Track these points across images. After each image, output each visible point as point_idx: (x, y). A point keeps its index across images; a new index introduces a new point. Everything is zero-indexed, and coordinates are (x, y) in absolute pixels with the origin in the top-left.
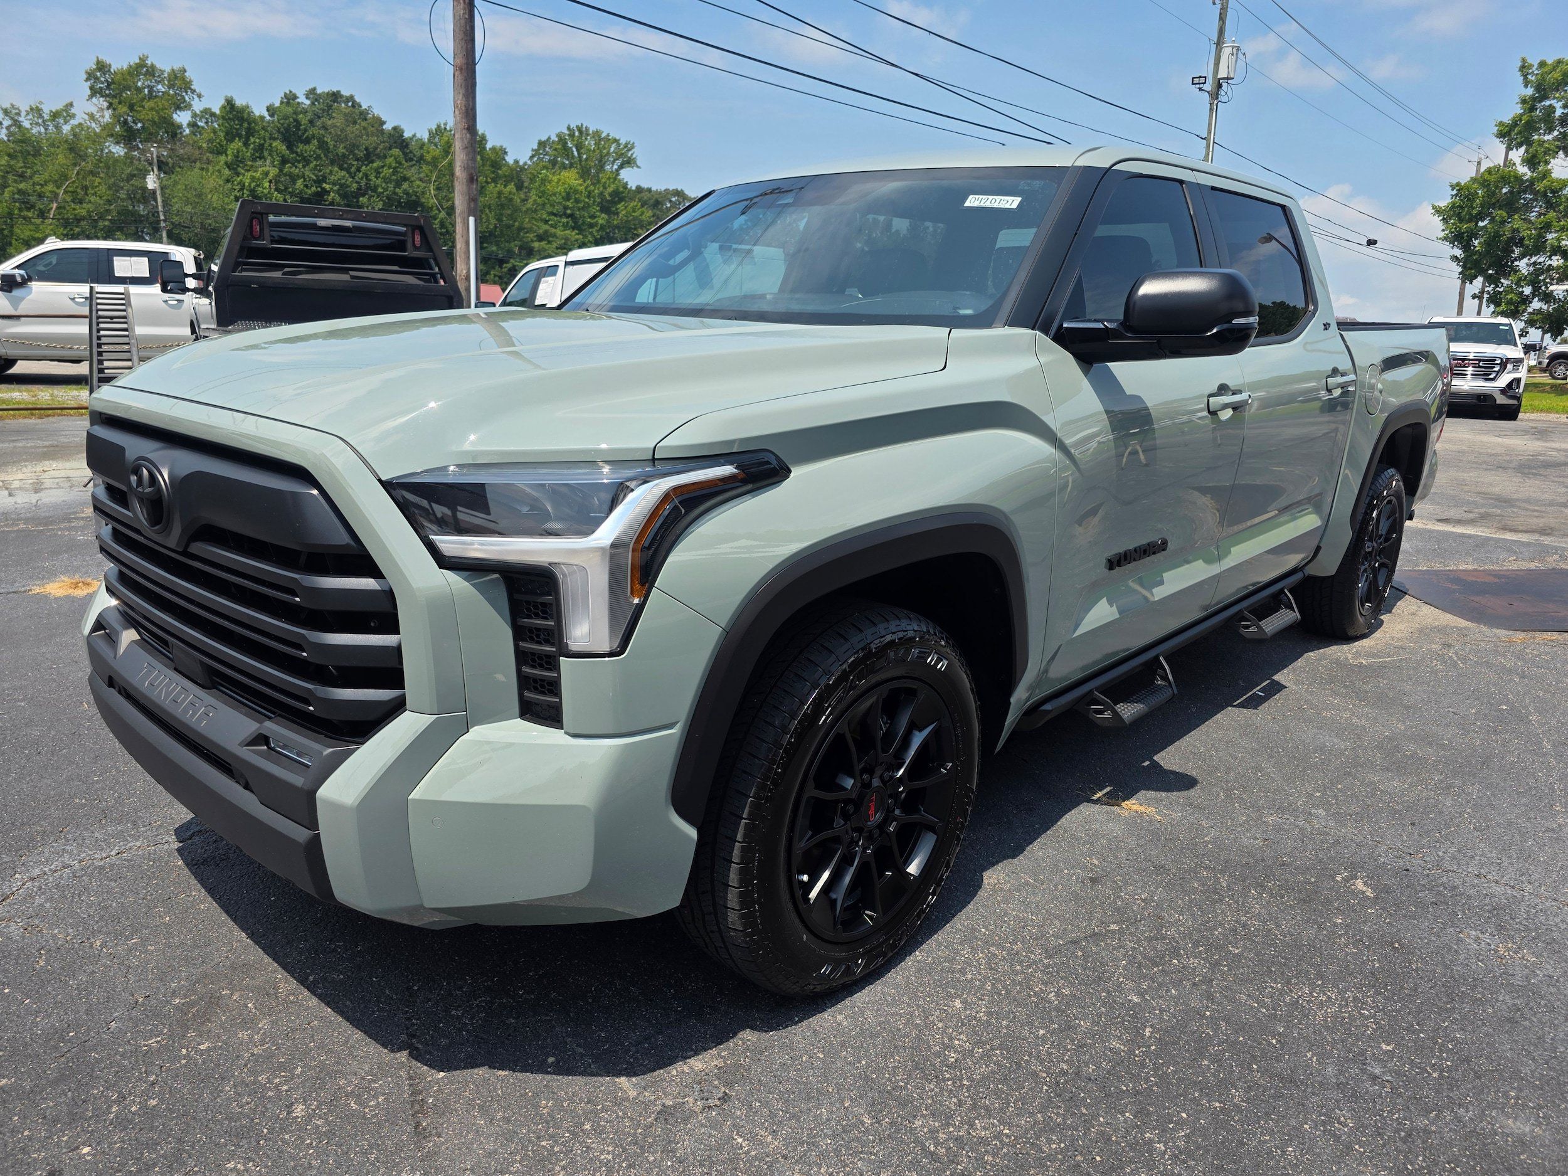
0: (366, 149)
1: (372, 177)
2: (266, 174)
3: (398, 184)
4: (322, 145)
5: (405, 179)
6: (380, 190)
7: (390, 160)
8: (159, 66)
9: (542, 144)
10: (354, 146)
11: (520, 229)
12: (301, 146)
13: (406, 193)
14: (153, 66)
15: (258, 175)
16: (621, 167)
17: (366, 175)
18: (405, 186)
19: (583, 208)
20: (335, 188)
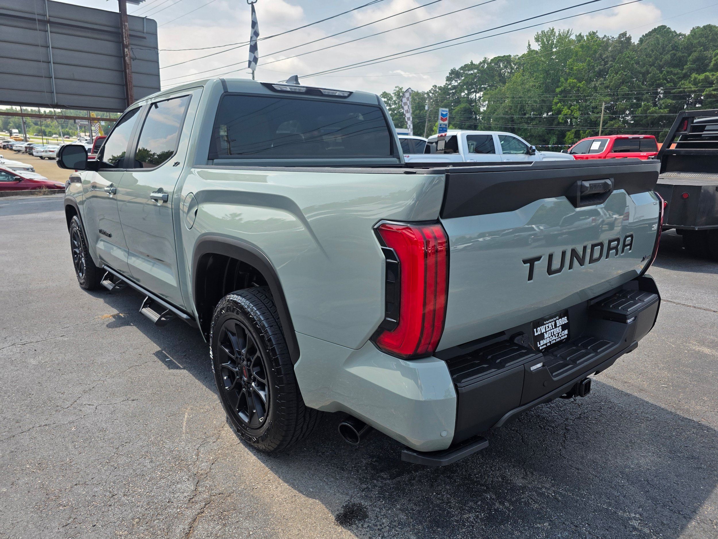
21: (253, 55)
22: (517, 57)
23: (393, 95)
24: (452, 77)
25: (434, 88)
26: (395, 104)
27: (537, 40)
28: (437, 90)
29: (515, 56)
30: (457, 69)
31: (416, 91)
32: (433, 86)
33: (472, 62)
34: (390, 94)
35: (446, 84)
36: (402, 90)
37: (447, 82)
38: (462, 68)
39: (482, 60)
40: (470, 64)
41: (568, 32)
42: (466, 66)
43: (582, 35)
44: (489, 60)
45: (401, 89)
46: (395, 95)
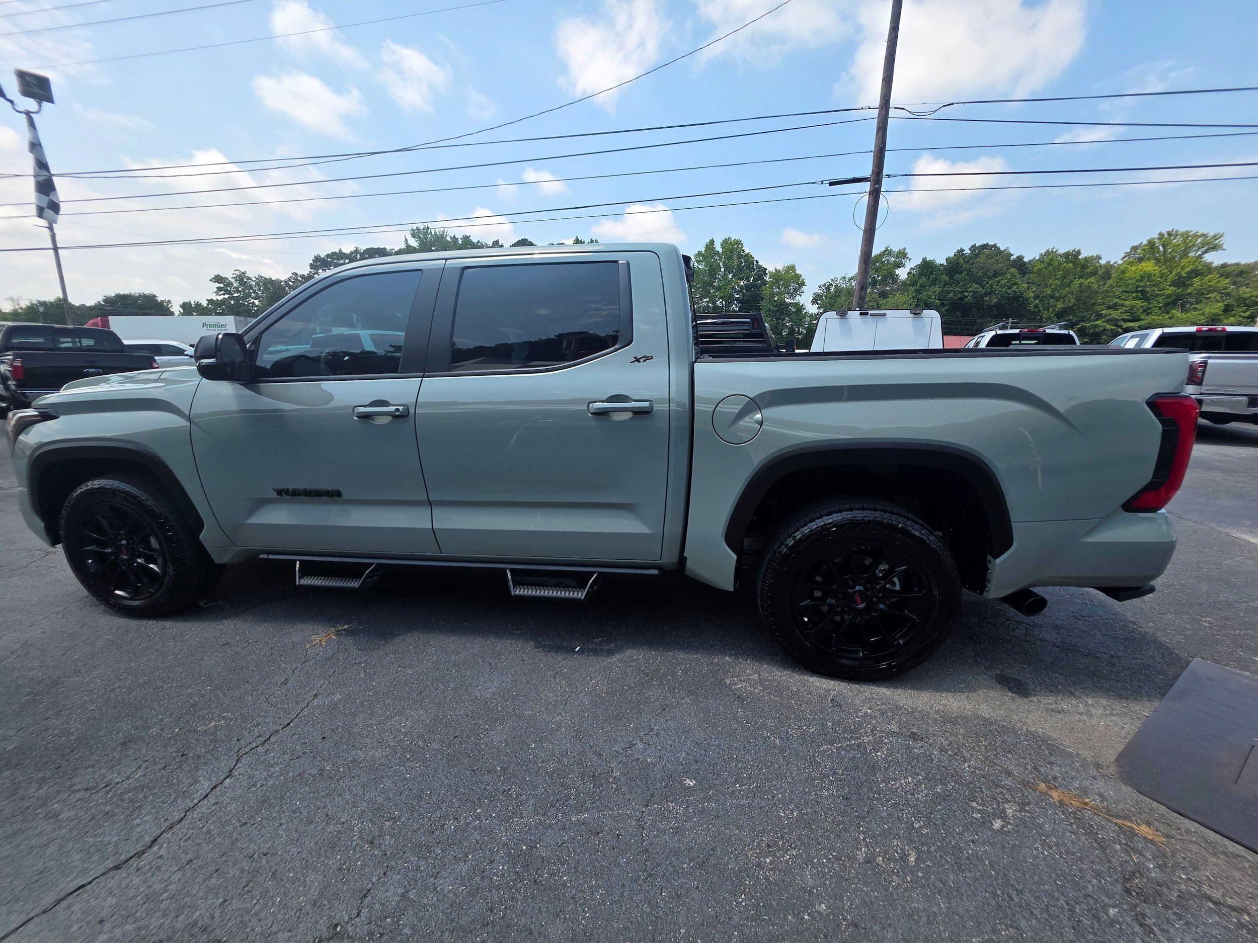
0: (994, 271)
1: (994, 286)
2: (935, 292)
3: (1010, 288)
4: (970, 273)
5: (1015, 284)
6: (997, 292)
7: (1008, 276)
8: (894, 249)
9: (1134, 248)
10: (988, 270)
11: (1094, 304)
12: (957, 275)
13: (1015, 292)
14: (891, 250)
15: (930, 293)
16: (1205, 252)
17: (991, 285)
18: (1015, 288)
19: (1154, 285)
20: (971, 294)
21: (47, 198)
22: (394, 251)
23: (233, 280)
24: (317, 266)
25: (294, 276)
26: (238, 291)
27: (413, 235)
28: (299, 278)
29: (391, 250)
30: (322, 256)
31: (267, 277)
32: (293, 274)
33: (340, 250)
34: (228, 279)
35: (310, 272)
36: (246, 275)
37: (312, 270)
38: (328, 256)
39: (353, 249)
40: (338, 252)
41: (444, 232)
42: (334, 254)
43: (456, 237)
44: (362, 251)
45: (244, 273)
46: (236, 281)
